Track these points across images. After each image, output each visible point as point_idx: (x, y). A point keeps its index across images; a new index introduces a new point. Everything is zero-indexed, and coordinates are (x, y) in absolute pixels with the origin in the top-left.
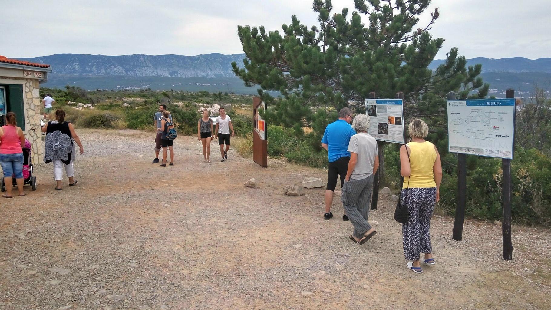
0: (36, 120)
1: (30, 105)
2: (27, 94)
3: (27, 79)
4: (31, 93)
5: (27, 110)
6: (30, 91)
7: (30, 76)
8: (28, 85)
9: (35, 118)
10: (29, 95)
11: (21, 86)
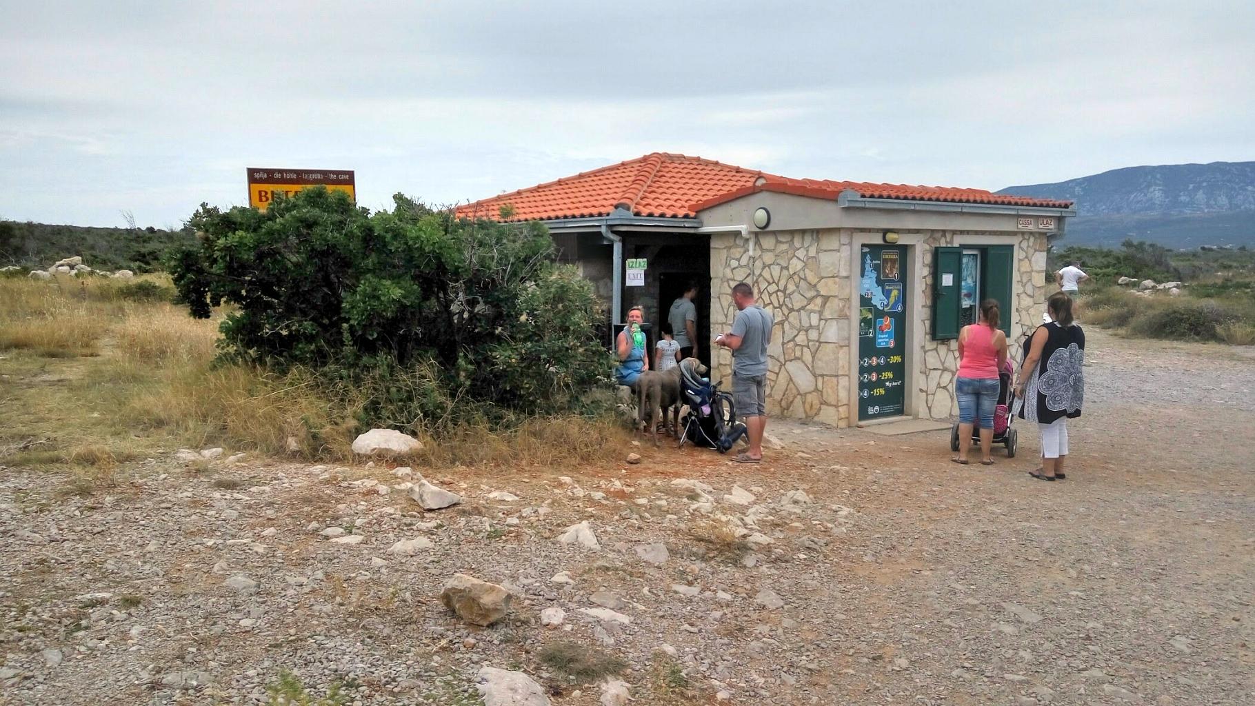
0: (1035, 318)
1: (1024, 286)
2: (1022, 263)
3: (1023, 233)
4: (1030, 261)
5: (1018, 295)
6: (1027, 257)
7: (1030, 227)
8: (1024, 244)
9: (1033, 313)
10: (1025, 266)
11: (1012, 246)
